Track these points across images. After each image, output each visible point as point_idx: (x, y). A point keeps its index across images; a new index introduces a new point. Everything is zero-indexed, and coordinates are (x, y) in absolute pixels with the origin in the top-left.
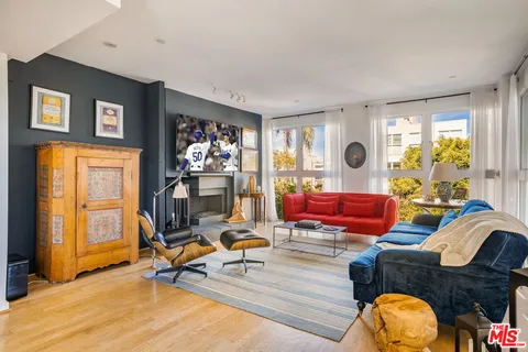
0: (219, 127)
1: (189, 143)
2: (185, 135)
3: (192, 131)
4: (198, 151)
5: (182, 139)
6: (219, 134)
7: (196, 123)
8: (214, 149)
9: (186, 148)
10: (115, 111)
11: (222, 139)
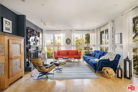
0: (36, 32)
1: (31, 36)
2: (30, 34)
3: (31, 33)
4: (32, 39)
5: (29, 35)
6: (36, 34)
7: (32, 30)
8: (35, 38)
9: (30, 38)
10: (9, 23)
11: (37, 36)
